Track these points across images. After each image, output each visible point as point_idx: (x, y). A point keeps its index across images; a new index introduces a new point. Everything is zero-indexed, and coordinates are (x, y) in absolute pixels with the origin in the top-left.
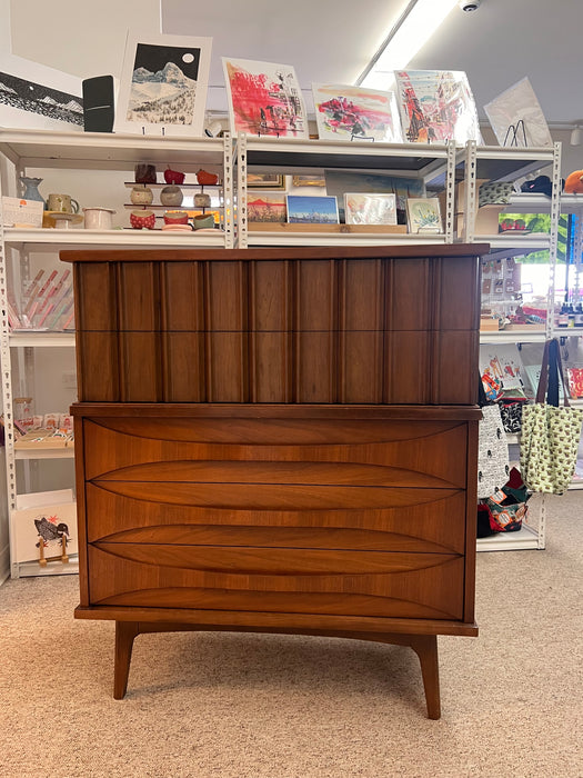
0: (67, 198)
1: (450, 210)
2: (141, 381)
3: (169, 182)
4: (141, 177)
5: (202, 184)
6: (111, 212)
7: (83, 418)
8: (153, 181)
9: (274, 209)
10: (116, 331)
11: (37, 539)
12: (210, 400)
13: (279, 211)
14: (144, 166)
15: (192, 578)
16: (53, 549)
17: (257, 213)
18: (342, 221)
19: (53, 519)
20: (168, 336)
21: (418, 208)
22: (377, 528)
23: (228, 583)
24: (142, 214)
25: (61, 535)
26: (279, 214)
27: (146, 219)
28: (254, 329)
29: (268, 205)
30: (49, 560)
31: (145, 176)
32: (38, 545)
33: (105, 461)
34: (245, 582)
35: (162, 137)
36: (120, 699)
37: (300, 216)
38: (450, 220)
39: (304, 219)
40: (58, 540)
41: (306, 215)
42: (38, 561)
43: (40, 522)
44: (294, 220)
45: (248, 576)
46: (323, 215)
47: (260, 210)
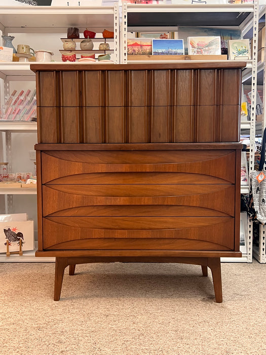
0: (27, 47)
1: (256, 44)
2: (71, 133)
3: (86, 37)
4: (70, 35)
5: (105, 38)
6: (50, 53)
7: (41, 151)
8: (78, 37)
9: (145, 48)
10: (59, 107)
11: (5, 241)
12: (107, 142)
13: (148, 49)
14: (72, 28)
15: (97, 233)
16: (14, 247)
17: (134, 51)
18: (187, 53)
19: (15, 229)
20: (85, 109)
21: (235, 45)
22: (191, 205)
23: (116, 235)
24: (69, 54)
25: (19, 239)
26: (148, 51)
27: (70, 57)
28: (130, 105)
29: (141, 46)
30: (12, 253)
31: (73, 34)
32: (6, 244)
33: (52, 174)
34: (126, 234)
35: (78, 7)
36: (58, 300)
37: (160, 51)
38: (256, 51)
39: (162, 53)
40: (17, 242)
41: (164, 50)
42: (5, 253)
43: (7, 231)
44: (156, 53)
45: (127, 231)
46: (174, 50)
47: (136, 49)
